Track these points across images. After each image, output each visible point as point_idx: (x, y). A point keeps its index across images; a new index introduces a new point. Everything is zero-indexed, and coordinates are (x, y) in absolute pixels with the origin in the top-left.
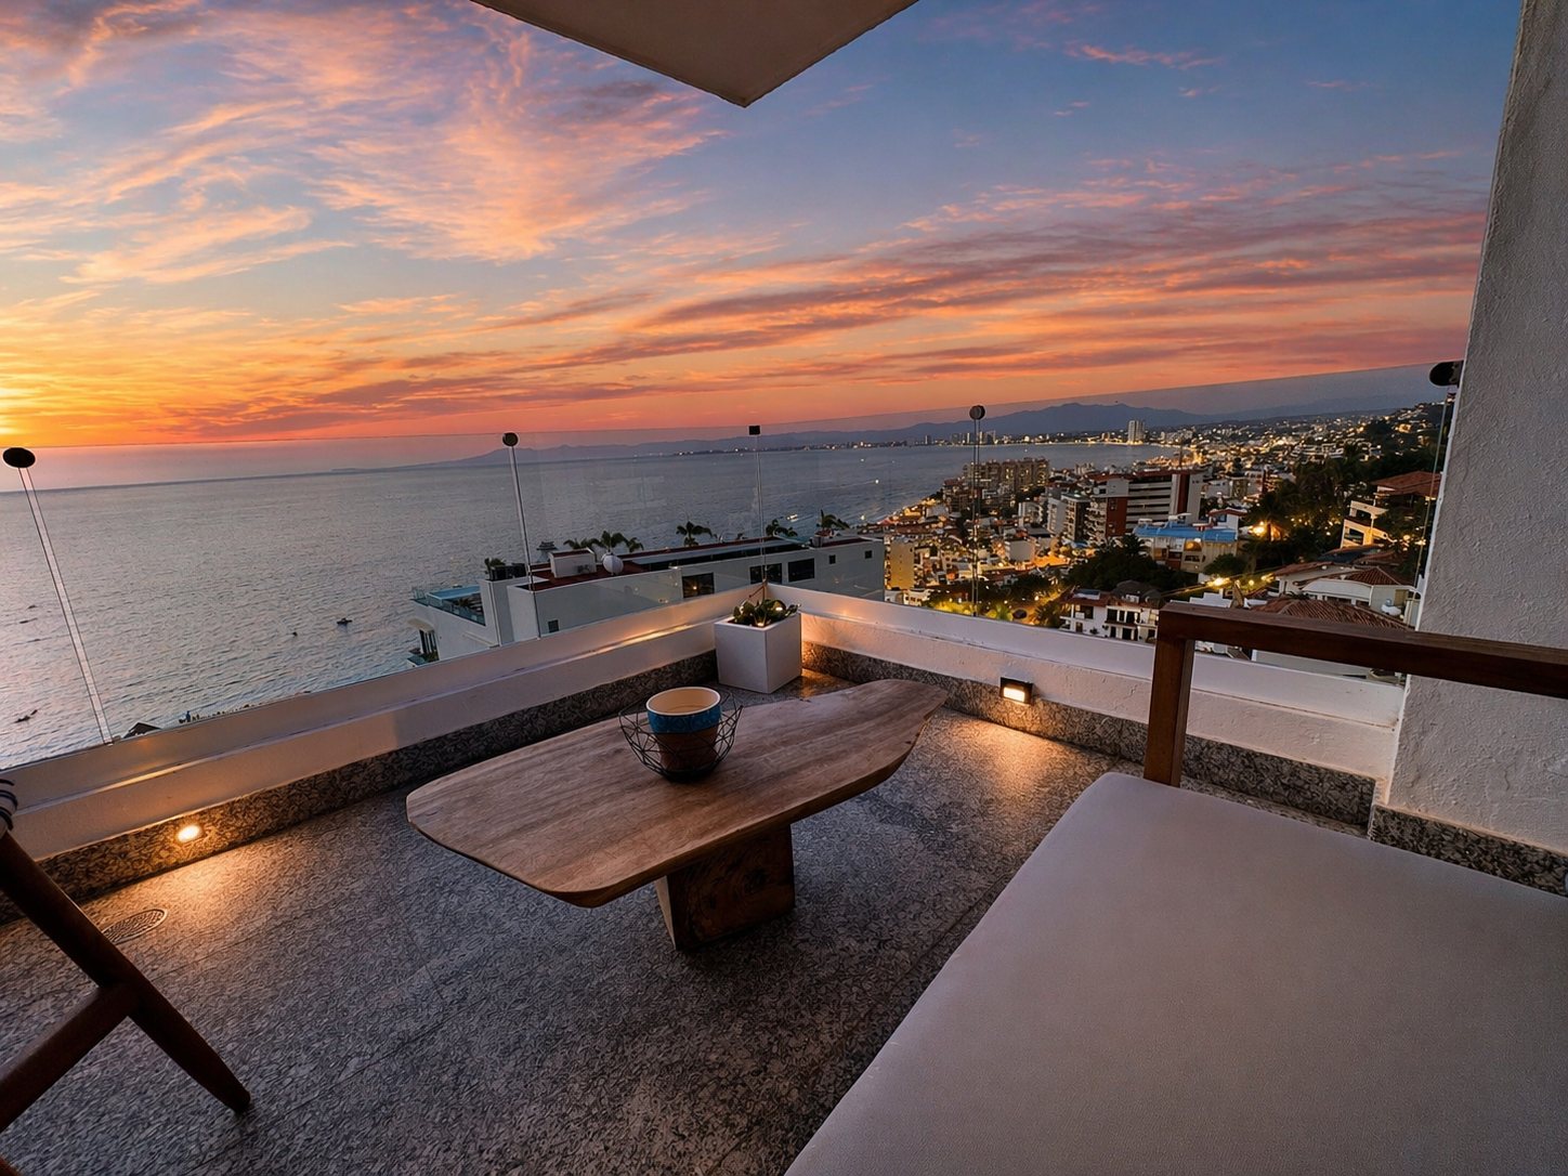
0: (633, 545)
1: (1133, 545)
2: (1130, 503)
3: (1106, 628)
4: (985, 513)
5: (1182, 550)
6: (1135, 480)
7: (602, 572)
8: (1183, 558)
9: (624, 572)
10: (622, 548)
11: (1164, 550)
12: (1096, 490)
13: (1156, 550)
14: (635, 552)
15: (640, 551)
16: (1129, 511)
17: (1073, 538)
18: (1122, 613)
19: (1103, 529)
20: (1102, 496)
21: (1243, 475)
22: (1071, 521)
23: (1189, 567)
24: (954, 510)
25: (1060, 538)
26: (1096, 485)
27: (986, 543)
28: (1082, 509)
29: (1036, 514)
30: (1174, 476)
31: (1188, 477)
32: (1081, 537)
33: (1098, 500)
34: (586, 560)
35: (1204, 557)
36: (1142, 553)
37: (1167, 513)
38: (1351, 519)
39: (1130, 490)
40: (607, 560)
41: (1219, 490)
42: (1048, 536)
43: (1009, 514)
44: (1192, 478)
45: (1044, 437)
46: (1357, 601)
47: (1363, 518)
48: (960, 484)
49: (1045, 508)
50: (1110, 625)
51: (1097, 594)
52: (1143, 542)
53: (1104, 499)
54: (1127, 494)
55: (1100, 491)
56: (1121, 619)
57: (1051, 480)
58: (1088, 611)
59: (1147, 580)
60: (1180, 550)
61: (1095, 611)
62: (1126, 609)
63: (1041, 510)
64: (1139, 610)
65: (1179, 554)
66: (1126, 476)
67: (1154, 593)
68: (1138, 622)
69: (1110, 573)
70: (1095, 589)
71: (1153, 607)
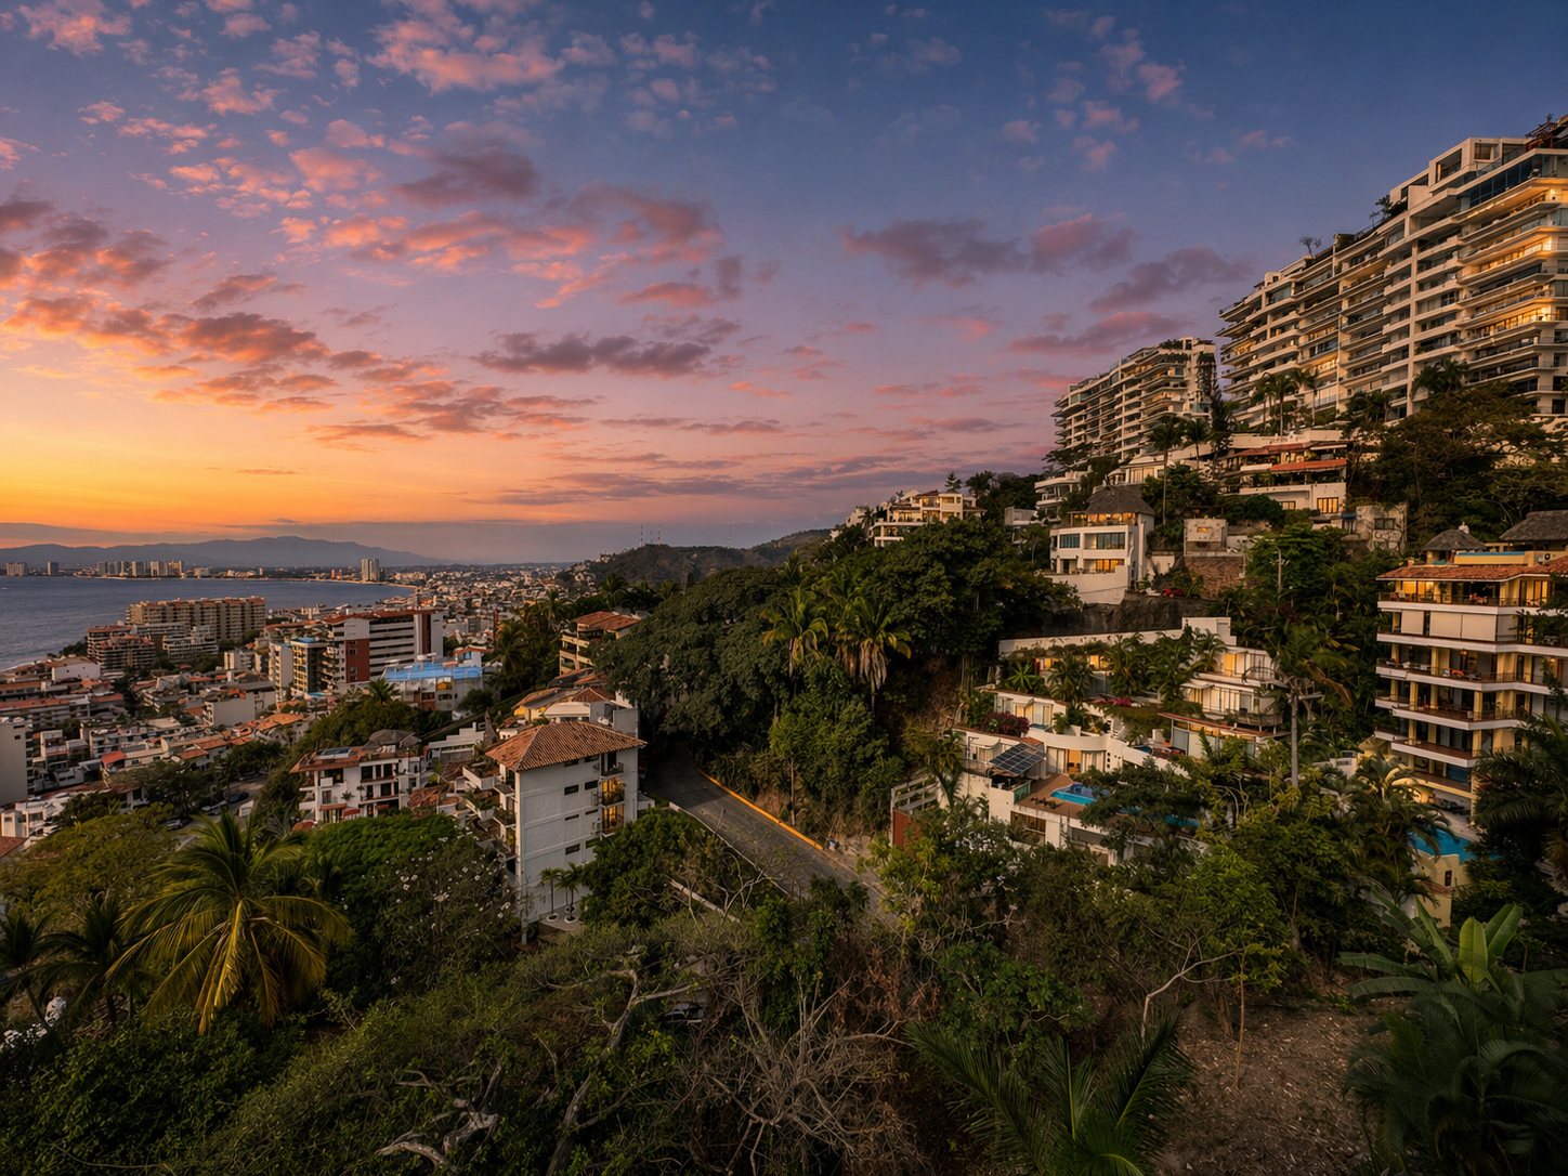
1: (382, 692)
2: (372, 644)
3: (360, 788)
4: (170, 669)
6: (375, 621)
8: (436, 699)
11: (416, 693)
12: (331, 635)
13: (408, 693)
16: (372, 653)
17: (305, 687)
18: (378, 768)
19: (344, 674)
20: (337, 639)
21: (474, 613)
22: (301, 668)
23: (442, 706)
24: (109, 667)
25: (288, 692)
26: (330, 628)
27: (171, 710)
28: (315, 655)
29: (253, 665)
30: (416, 616)
31: (429, 617)
32: (316, 684)
33: (337, 644)
35: (456, 695)
36: (394, 698)
37: (412, 653)
38: (564, 649)
39: (371, 632)
41: (455, 629)
42: (270, 689)
43: (212, 664)
44: (433, 617)
45: (257, 570)
46: (562, 719)
47: (572, 648)
48: (121, 632)
49: (265, 657)
50: (365, 785)
51: (346, 752)
52: (395, 685)
53: (342, 642)
54: (367, 635)
55: (336, 634)
56: (378, 774)
57: (269, 622)
58: (336, 774)
59: (403, 727)
60: (433, 690)
61: (346, 772)
62: (382, 763)
63: (258, 658)
64: (397, 761)
65: (432, 695)
66: (366, 617)
67: (411, 739)
68: (397, 773)
69: (360, 725)
70: (345, 747)
71: (412, 754)
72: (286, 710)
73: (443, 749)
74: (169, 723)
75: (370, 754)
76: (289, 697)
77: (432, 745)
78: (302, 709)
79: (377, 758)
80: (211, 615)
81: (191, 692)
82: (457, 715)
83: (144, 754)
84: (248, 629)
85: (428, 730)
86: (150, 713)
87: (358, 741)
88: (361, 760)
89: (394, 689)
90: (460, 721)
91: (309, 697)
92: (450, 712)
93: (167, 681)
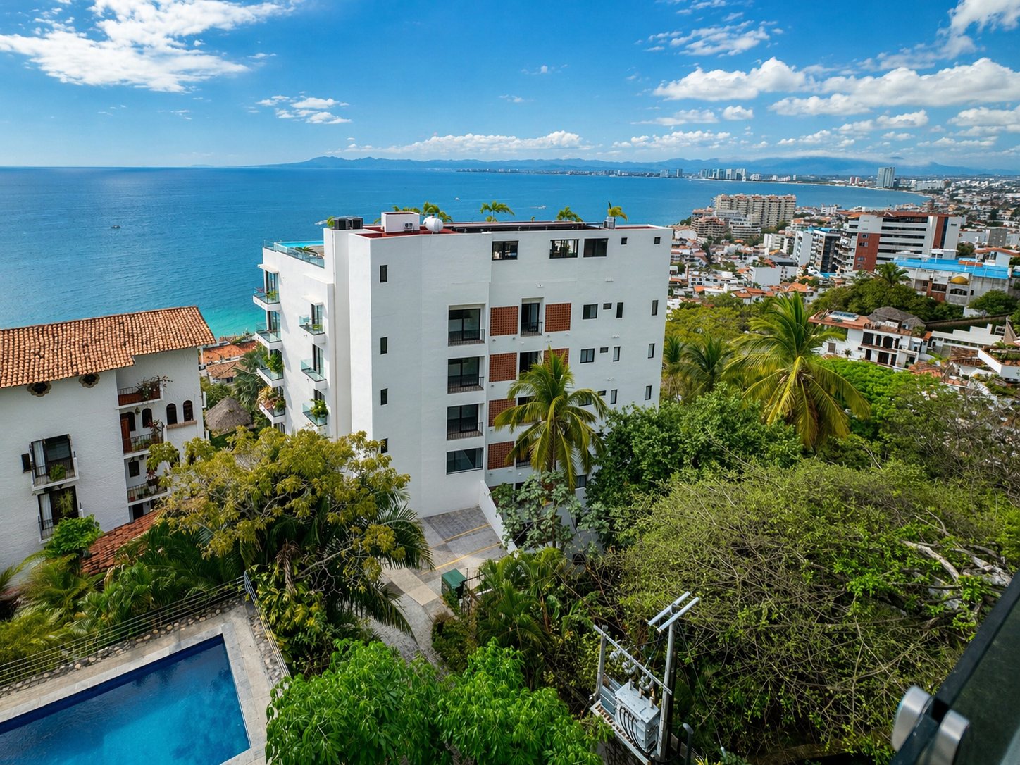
1: (892, 275)
2: (882, 239)
3: (860, 349)
4: (730, 240)
6: (888, 219)
7: (423, 231)
8: (948, 291)
9: (444, 231)
11: (926, 282)
13: (918, 281)
16: (881, 247)
17: (819, 268)
18: (879, 337)
19: (853, 261)
20: (851, 230)
21: (1001, 224)
23: (953, 300)
26: (847, 221)
27: (731, 267)
28: (831, 242)
29: (782, 245)
30: (930, 219)
31: (946, 219)
32: (828, 268)
33: (849, 235)
34: (413, 221)
35: (972, 292)
36: (903, 283)
37: (924, 250)
39: (883, 228)
40: (431, 222)
41: (975, 237)
42: (793, 265)
43: (755, 242)
44: (951, 220)
45: (792, 176)
48: (707, 214)
49: (791, 239)
50: (865, 348)
51: (853, 317)
52: (904, 272)
53: (855, 234)
54: (880, 231)
55: (851, 226)
56: (878, 343)
57: (796, 216)
58: (843, 332)
59: (907, 309)
60: (945, 282)
61: (850, 332)
62: (884, 334)
63: (786, 241)
64: (898, 336)
65: (944, 288)
66: (880, 214)
67: (915, 321)
68: (896, 347)
69: (868, 300)
70: (852, 313)
71: (914, 334)
72: (803, 282)
73: (946, 341)
74: (726, 275)
75: (874, 324)
76: (806, 272)
77: (935, 334)
78: (815, 283)
79: (878, 328)
80: (758, 206)
81: (741, 258)
82: (968, 313)
83: (712, 290)
84: (781, 220)
85: (936, 318)
86: (717, 266)
87: (863, 311)
88: (865, 327)
89: (906, 274)
90: (972, 318)
91: (820, 275)
92: (962, 308)
93: (730, 248)
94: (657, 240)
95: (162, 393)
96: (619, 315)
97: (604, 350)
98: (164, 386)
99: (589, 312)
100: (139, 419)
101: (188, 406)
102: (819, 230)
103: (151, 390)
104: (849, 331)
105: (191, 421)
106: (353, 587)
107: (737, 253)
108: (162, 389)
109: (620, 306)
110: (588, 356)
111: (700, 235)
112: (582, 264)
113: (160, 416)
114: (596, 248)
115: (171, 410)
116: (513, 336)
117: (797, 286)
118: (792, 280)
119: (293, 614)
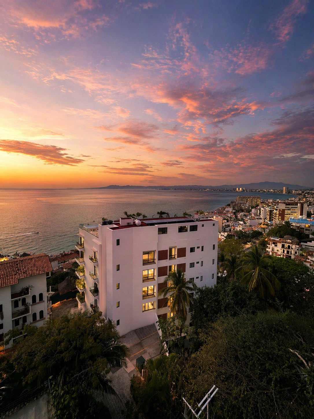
0: (144, 216)
1: (288, 224)
2: (286, 211)
5: (304, 227)
6: (286, 205)
7: (135, 225)
8: (305, 230)
9: (141, 225)
10: (141, 217)
11: (298, 227)
13: (296, 226)
14: (145, 218)
15: (146, 218)
16: (285, 213)
17: (268, 220)
18: (286, 245)
19: (278, 217)
22: (268, 215)
23: (307, 232)
25: (265, 220)
27: (242, 220)
28: (271, 212)
30: (298, 204)
31: (303, 205)
32: (271, 219)
33: (276, 210)
34: (131, 221)
35: (311, 230)
36: (292, 227)
37: (298, 215)
39: (286, 207)
40: (137, 222)
42: (261, 219)
43: (249, 211)
48: (235, 202)
50: (282, 249)
51: (278, 239)
52: (291, 223)
53: (278, 209)
55: (276, 207)
56: (286, 247)
58: (276, 244)
59: (294, 236)
63: (259, 211)
64: (292, 245)
65: (303, 228)
66: (284, 203)
67: (296, 240)
68: (291, 249)
69: (282, 233)
70: (277, 237)
71: (296, 244)
72: (264, 224)
73: (306, 246)
74: (242, 223)
75: (284, 241)
77: (302, 243)
78: (267, 225)
79: (286, 243)
81: (245, 217)
82: (311, 236)
85: (301, 238)
86: (239, 220)
87: (281, 237)
88: (282, 242)
89: (292, 224)
90: (312, 238)
91: (269, 222)
92: (309, 235)
93: (242, 214)
94: (214, 225)
95: (29, 293)
96: (202, 250)
97: (198, 263)
98: (31, 289)
99: (192, 250)
100: (20, 303)
101: (41, 295)
102: (268, 208)
103: (26, 291)
104: (278, 243)
105: (42, 301)
106: (85, 392)
107: (244, 215)
108: (30, 290)
109: (203, 247)
110: (192, 265)
111: (233, 209)
112: (189, 234)
113: (29, 300)
114: (194, 228)
115: (34, 297)
116: (166, 260)
117: (262, 226)
118: (260, 224)
119: (64, 401)
